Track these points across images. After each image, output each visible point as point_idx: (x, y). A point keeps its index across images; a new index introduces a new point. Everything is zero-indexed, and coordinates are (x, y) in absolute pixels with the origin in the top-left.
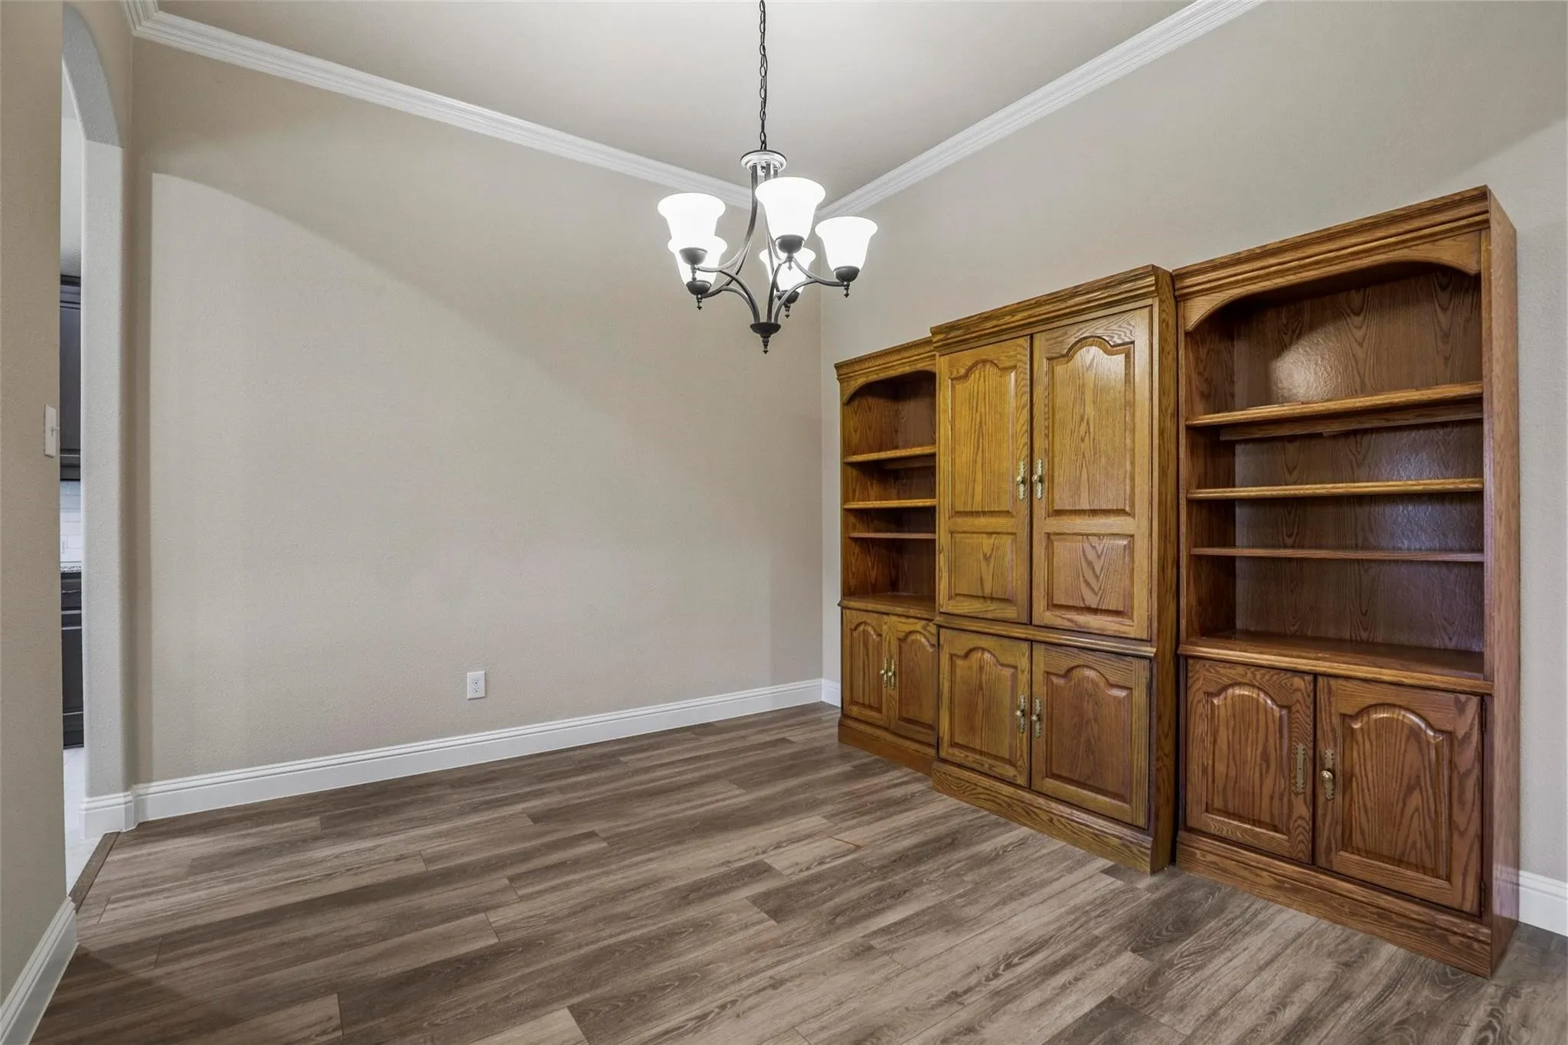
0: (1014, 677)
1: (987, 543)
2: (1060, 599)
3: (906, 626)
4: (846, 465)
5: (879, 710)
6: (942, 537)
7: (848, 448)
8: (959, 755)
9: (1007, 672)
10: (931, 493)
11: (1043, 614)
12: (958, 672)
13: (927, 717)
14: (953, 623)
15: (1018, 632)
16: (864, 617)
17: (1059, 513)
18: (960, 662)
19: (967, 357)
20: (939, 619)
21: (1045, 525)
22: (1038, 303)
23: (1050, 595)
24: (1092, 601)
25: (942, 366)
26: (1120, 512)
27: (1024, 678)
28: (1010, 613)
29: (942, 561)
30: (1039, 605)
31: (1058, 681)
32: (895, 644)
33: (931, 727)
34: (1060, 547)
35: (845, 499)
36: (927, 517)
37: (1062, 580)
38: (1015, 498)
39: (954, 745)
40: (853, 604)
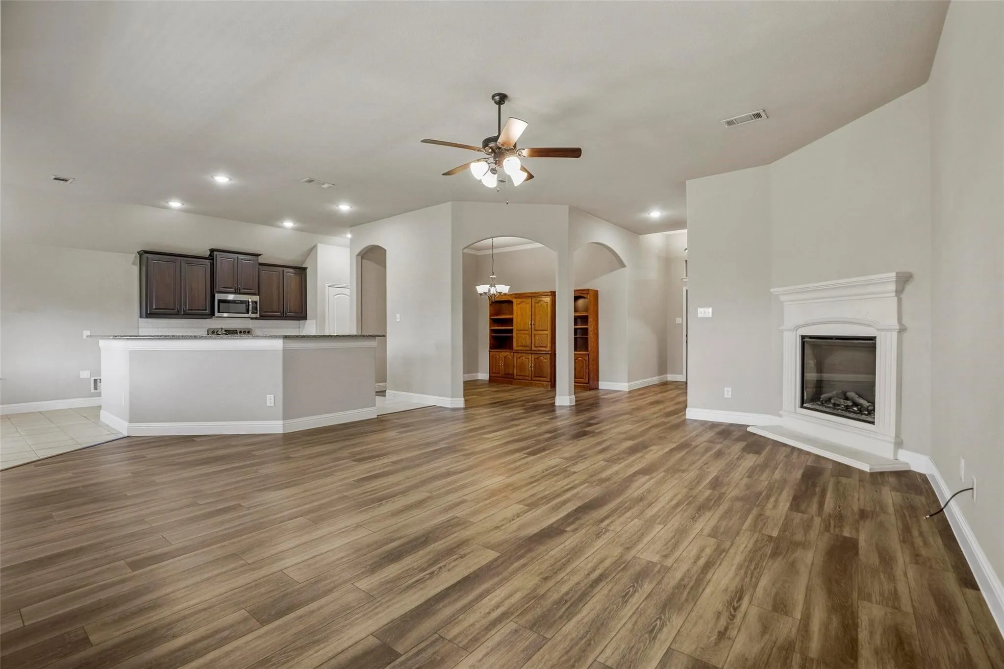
0: (529, 361)
1: (523, 336)
2: (536, 345)
3: (506, 354)
4: (491, 319)
5: (499, 373)
6: (514, 335)
7: (491, 315)
8: (518, 377)
9: (527, 360)
10: (512, 325)
11: (533, 348)
12: (518, 361)
13: (511, 372)
14: (517, 352)
15: (529, 352)
16: (496, 353)
17: (536, 330)
18: (518, 359)
19: (519, 300)
20: (514, 351)
21: (534, 332)
22: (533, 293)
23: (535, 345)
24: (541, 345)
25: (515, 301)
26: (545, 330)
27: (530, 360)
28: (528, 349)
29: (514, 340)
30: (533, 346)
31: (536, 360)
32: (503, 359)
33: (512, 374)
34: (537, 337)
35: (490, 326)
36: (511, 331)
37: (537, 342)
38: (529, 327)
39: (517, 375)
40: (493, 350)
